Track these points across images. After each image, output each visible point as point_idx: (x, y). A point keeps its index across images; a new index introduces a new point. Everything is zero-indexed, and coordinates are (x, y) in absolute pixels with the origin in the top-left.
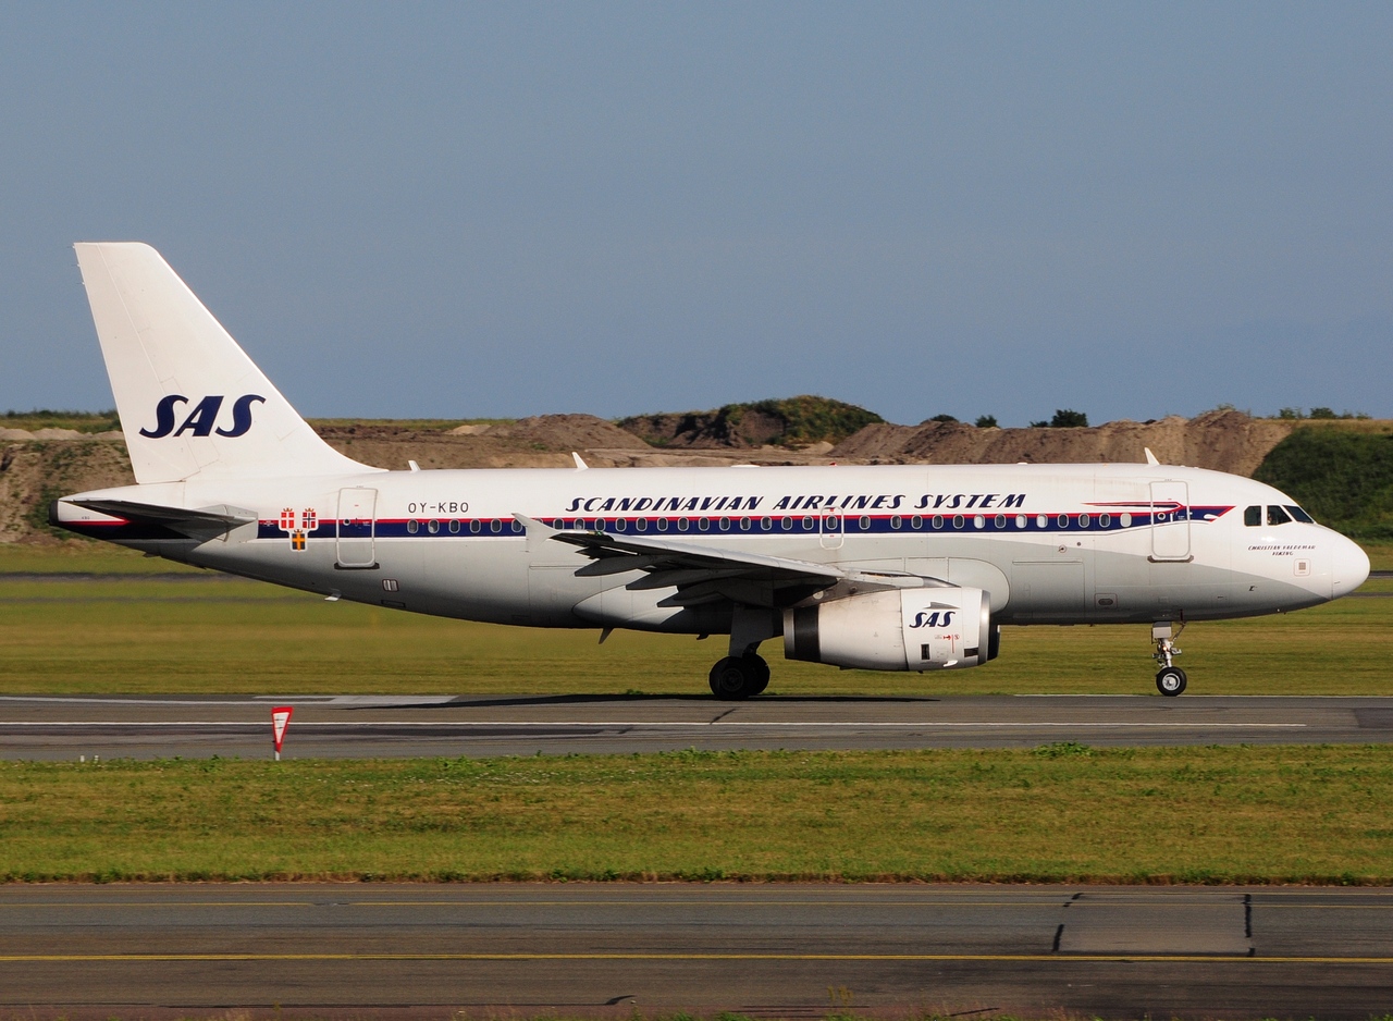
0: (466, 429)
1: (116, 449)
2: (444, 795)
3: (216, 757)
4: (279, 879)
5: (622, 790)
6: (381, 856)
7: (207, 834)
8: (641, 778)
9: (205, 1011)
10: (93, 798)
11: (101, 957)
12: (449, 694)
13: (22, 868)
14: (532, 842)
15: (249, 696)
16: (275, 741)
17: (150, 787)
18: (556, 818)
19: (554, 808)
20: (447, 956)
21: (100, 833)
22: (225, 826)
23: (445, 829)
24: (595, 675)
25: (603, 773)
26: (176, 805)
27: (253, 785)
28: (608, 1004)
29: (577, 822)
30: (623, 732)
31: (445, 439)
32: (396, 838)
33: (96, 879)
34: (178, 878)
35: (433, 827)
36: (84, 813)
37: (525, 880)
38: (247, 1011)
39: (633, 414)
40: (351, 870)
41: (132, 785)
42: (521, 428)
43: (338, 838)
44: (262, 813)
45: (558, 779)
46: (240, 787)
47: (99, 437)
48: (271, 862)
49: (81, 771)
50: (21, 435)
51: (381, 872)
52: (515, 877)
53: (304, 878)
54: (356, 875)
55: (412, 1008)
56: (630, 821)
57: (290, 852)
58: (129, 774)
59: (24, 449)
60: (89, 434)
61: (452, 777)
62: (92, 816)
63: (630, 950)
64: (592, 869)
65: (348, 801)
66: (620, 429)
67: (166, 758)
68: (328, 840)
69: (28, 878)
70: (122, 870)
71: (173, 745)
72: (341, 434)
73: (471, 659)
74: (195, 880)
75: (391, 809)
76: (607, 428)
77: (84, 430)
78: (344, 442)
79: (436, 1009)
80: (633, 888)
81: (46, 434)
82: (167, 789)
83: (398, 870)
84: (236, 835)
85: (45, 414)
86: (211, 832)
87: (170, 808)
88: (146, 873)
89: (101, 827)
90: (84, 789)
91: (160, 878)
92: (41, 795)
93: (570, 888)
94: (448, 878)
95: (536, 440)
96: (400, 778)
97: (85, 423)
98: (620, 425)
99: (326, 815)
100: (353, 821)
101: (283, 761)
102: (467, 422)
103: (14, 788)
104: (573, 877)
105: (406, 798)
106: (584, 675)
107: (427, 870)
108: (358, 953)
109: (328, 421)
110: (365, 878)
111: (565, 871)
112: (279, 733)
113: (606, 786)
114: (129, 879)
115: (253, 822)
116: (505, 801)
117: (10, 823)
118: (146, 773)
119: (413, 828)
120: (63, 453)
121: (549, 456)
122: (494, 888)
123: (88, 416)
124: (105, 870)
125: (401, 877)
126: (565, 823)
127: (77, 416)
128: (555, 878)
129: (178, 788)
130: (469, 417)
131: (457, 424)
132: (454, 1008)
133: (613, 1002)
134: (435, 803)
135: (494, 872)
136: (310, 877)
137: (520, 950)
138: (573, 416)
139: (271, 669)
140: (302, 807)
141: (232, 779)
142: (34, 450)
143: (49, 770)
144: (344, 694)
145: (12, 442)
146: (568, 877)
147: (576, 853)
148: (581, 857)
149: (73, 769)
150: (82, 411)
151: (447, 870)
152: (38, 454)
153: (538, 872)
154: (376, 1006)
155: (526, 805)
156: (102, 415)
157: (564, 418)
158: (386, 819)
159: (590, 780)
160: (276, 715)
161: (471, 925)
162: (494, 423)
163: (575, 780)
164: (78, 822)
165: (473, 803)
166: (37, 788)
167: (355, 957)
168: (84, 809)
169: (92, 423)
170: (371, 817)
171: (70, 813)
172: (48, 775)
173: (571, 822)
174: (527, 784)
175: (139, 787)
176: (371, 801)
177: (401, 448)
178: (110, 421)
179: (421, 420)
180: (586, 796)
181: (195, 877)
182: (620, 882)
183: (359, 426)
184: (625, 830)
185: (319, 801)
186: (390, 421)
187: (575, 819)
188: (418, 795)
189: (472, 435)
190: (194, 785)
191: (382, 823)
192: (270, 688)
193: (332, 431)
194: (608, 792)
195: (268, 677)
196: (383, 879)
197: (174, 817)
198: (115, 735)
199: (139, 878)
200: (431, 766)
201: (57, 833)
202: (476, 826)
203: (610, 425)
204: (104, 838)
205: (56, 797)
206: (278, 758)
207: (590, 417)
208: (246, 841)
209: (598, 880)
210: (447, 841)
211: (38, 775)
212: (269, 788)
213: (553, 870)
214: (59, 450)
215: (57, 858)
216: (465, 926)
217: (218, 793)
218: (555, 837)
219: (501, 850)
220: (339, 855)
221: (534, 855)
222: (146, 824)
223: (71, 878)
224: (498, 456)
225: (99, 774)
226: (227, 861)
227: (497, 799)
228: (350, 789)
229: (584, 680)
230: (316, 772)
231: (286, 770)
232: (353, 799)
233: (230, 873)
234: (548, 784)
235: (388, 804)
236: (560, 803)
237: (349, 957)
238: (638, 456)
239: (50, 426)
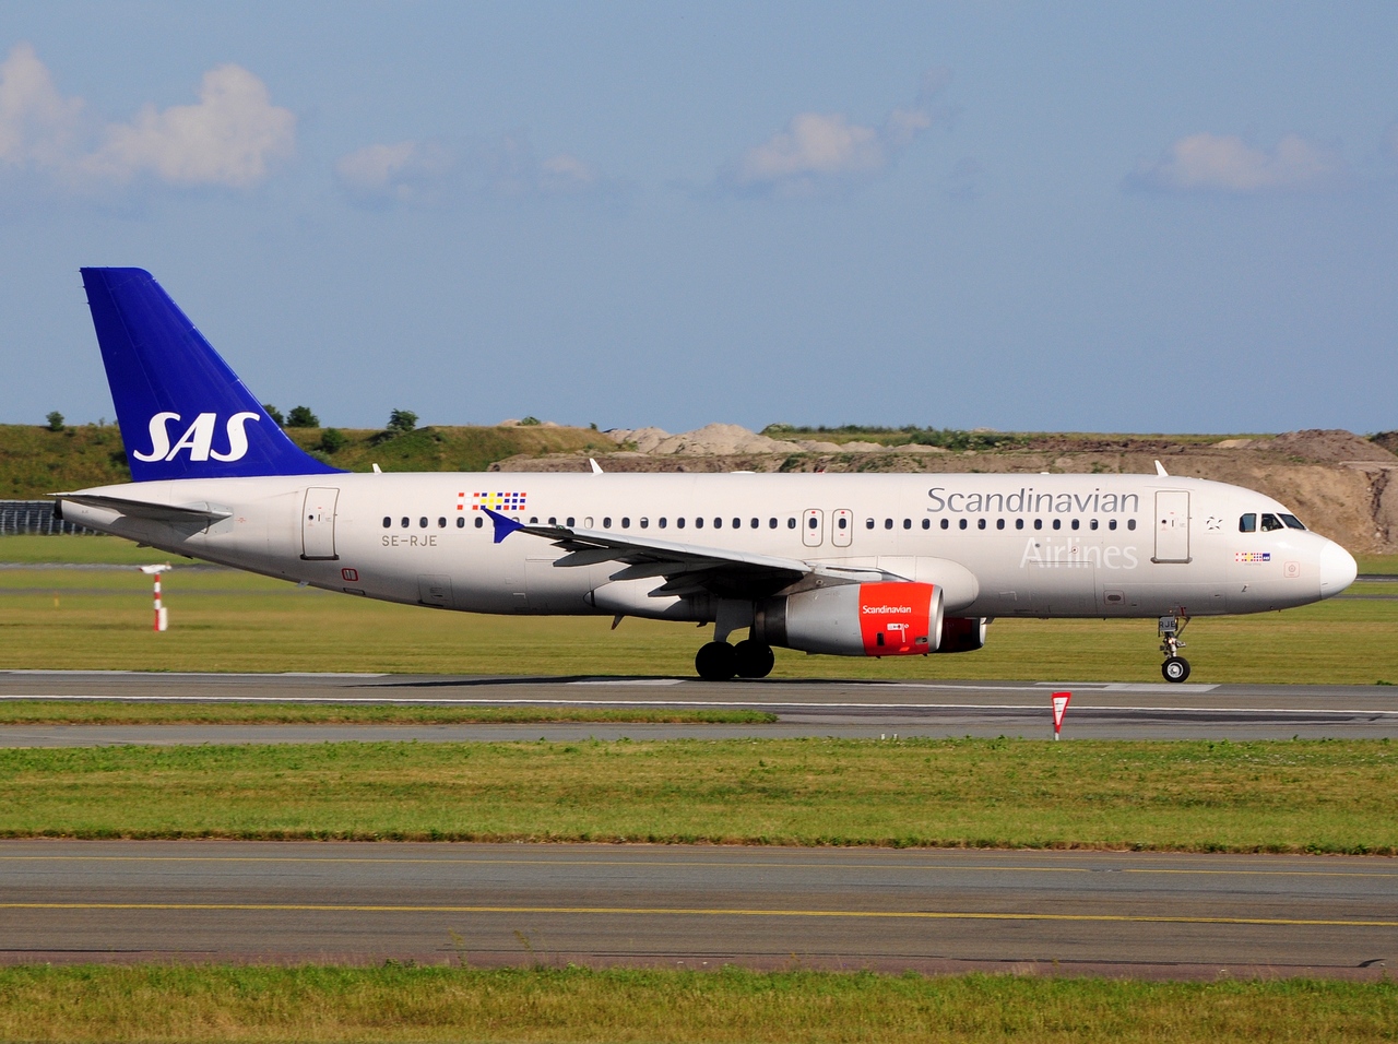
0: (1230, 443)
1: (914, 460)
2: (1208, 774)
3: (1002, 737)
4: (1058, 848)
5: (1372, 773)
6: (1151, 827)
7: (993, 806)
8: (1388, 761)
9: (994, 964)
10: (893, 772)
11: (900, 914)
12: (1212, 683)
13: (831, 834)
14: (1290, 817)
15: (1030, 682)
16: (1055, 723)
17: (943, 762)
18: (1311, 796)
19: (1309, 787)
20: (1211, 920)
21: (898, 803)
22: (1010, 798)
23: (1209, 805)
24: (1346, 667)
25: (1355, 757)
26: (966, 779)
27: (1035, 762)
28: (1360, 966)
29: (1330, 801)
30: (1373, 719)
31: (1210, 452)
32: (1165, 812)
33: (895, 844)
34: (968, 845)
35: (1199, 803)
36: (885, 785)
37: (1282, 852)
38: (1030, 964)
39: (1385, 431)
40: (1123, 840)
41: (928, 760)
42: (1280, 442)
43: (1112, 811)
44: (1043, 788)
45: (1313, 762)
46: (1023, 764)
47: (899, 449)
48: (1052, 832)
49: (881, 747)
50: (831, 448)
51: (1151, 843)
52: (1274, 850)
53: (1082, 846)
54: (1127, 845)
55: (1179, 966)
56: (1379, 800)
57: (1069, 823)
58: (924, 751)
59: (832, 460)
60: (891, 447)
61: (1216, 758)
62: (891, 788)
63: (1380, 918)
64: (1344, 844)
65: (1121, 778)
66: (1372, 444)
67: (958, 735)
68: (1103, 813)
69: (835, 842)
70: (920, 837)
71: (963, 725)
72: (1116, 447)
73: (1233, 652)
74: (984, 846)
75: (1160, 786)
76: (1358, 442)
77: (885, 443)
78: (1118, 455)
79: (1199, 967)
80: (1383, 861)
81: (853, 447)
82: (958, 765)
83: (1166, 841)
84: (1020, 806)
85: (852, 429)
86: (996, 804)
87: (960, 782)
88: (939, 840)
89: (900, 798)
90: (884, 764)
91: (953, 845)
92: (847, 768)
93: (1324, 860)
94: (1212, 849)
95: (1294, 453)
96: (1168, 758)
97: (886, 436)
98: (1372, 440)
99: (1102, 791)
100: (1127, 798)
101: (1060, 741)
102: (1231, 437)
103: (824, 761)
104: (1327, 850)
105: (1174, 776)
106: (1336, 667)
107: (1192, 842)
108: (1130, 915)
109: (1104, 435)
110: (1136, 848)
111: (1321, 845)
112: (1059, 716)
113: (1358, 768)
114: (924, 845)
115: (1035, 795)
116: (1264, 780)
117: (820, 792)
118: (941, 751)
119: (1180, 803)
120: (867, 464)
121: (1305, 468)
122: (1255, 859)
123: (890, 431)
124: (903, 837)
125: (1169, 847)
126: (1320, 801)
127: (880, 431)
128: (1310, 851)
129: (968, 764)
130: (1233, 433)
131: (1222, 439)
132: (1218, 967)
133: (1365, 965)
134: (1201, 781)
135: (1254, 844)
136: (1087, 846)
137: (1278, 916)
138: (1328, 432)
139: (1052, 659)
140: (1079, 782)
141: (1017, 756)
142: (841, 461)
143: (853, 747)
144: (1116, 681)
145: (822, 454)
146: (1322, 850)
147: (1330, 829)
148: (1335, 832)
149: (875, 745)
150: (885, 427)
151: (1211, 842)
152: (846, 465)
153: (1296, 846)
154: (1149, 963)
155: (1283, 784)
156: (905, 430)
157: (1320, 433)
158: (1155, 795)
159: (1342, 762)
160: (1056, 700)
161: (1233, 892)
162: (1256, 438)
163: (1328, 763)
164: (880, 793)
165: (1235, 781)
166: (843, 763)
167: (1127, 918)
168: (884, 782)
169: (892, 436)
170: (1141, 793)
171: (873, 785)
172: (853, 751)
173: (1326, 801)
174: (1285, 765)
175: (933, 763)
176: (1141, 779)
177: (1170, 460)
178: (909, 435)
179: (1189, 435)
180: (1339, 777)
181: (983, 844)
182: (1370, 856)
183: (1132, 441)
184: (1375, 808)
185: (1095, 778)
186: (1161, 436)
187: (1328, 797)
188: (1184, 773)
189: (1234, 448)
190: (982, 761)
191: (1153, 799)
192: (1049, 675)
193: (1108, 445)
194: (1359, 773)
195: (1048, 666)
196: (1153, 848)
197: (965, 790)
198: (911, 716)
199: (934, 844)
200: (1197, 748)
201: (861, 802)
202: (1239, 802)
203: (1361, 440)
204: (901, 807)
205: (860, 770)
206: (1057, 738)
207: (1345, 432)
208: (1028, 812)
209: (1350, 854)
210: (1212, 815)
211: (842, 750)
212: (1049, 764)
213: (1308, 843)
214: (864, 460)
215: (859, 825)
216: (1228, 892)
217: (1003, 769)
218: (1310, 814)
219: (1261, 824)
220: (1114, 828)
221: (1290, 828)
222: (939, 796)
223: (872, 843)
224: (1259, 468)
225: (897, 750)
226: (1012, 831)
227: (1257, 779)
228: (1122, 766)
229: (1337, 672)
230: (1092, 751)
231: (1065, 749)
232: (1125, 776)
233: (1014, 841)
234: (1304, 765)
235: (1158, 781)
236: (1313, 783)
237: (1122, 918)
238: (1389, 468)
239: (857, 440)
